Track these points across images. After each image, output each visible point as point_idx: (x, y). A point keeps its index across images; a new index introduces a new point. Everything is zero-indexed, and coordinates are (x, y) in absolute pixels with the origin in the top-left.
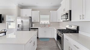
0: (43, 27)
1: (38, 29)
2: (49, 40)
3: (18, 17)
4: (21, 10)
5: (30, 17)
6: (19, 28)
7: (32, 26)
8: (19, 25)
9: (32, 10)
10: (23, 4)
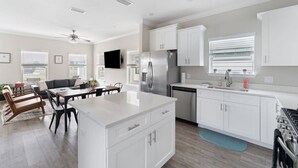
0: (220, 87)
1: (194, 91)
2: (244, 147)
3: (143, 55)
4: (152, 32)
5: (171, 51)
6: (144, 83)
7: (179, 81)
8: (144, 74)
9: (178, 28)
10: (152, 14)
